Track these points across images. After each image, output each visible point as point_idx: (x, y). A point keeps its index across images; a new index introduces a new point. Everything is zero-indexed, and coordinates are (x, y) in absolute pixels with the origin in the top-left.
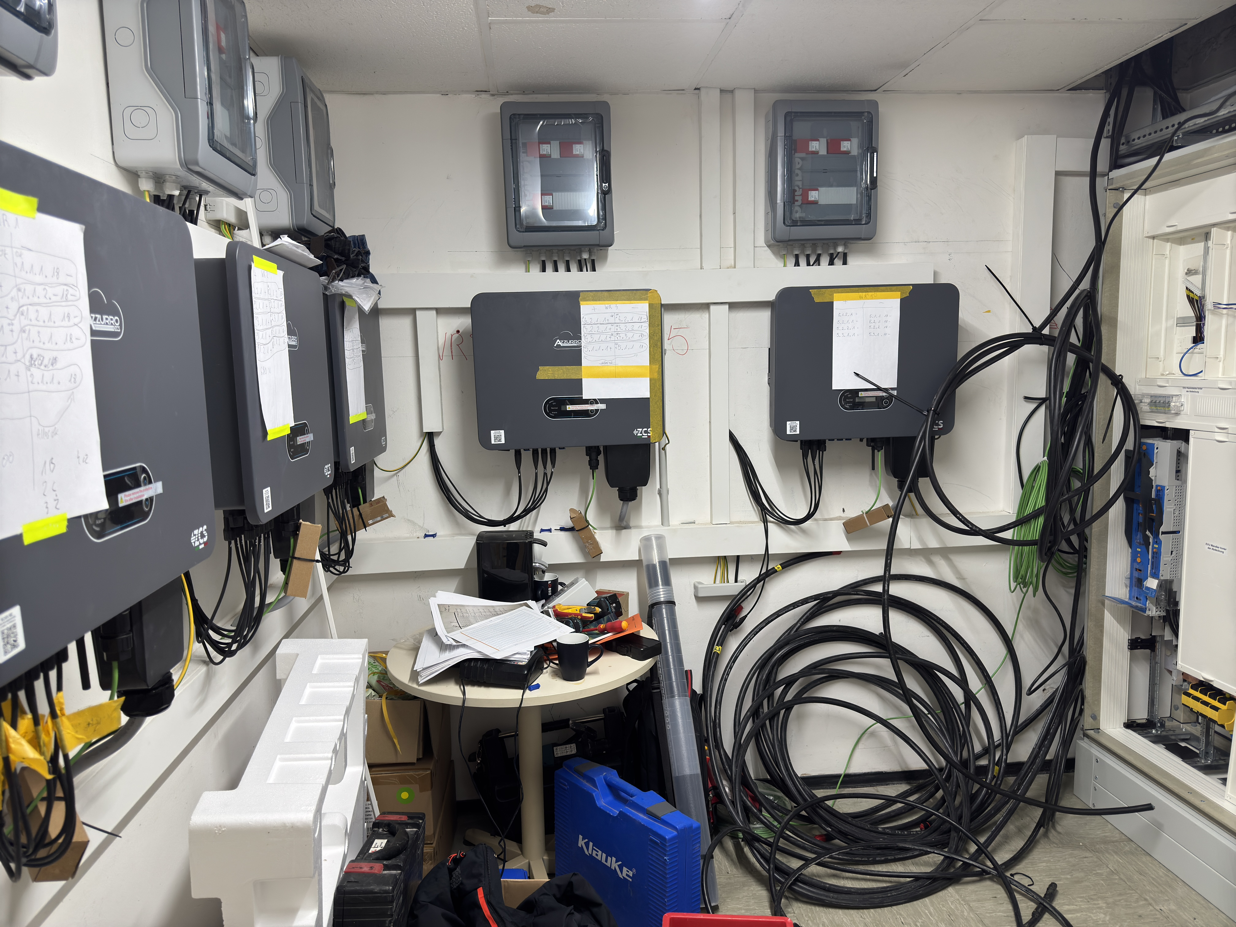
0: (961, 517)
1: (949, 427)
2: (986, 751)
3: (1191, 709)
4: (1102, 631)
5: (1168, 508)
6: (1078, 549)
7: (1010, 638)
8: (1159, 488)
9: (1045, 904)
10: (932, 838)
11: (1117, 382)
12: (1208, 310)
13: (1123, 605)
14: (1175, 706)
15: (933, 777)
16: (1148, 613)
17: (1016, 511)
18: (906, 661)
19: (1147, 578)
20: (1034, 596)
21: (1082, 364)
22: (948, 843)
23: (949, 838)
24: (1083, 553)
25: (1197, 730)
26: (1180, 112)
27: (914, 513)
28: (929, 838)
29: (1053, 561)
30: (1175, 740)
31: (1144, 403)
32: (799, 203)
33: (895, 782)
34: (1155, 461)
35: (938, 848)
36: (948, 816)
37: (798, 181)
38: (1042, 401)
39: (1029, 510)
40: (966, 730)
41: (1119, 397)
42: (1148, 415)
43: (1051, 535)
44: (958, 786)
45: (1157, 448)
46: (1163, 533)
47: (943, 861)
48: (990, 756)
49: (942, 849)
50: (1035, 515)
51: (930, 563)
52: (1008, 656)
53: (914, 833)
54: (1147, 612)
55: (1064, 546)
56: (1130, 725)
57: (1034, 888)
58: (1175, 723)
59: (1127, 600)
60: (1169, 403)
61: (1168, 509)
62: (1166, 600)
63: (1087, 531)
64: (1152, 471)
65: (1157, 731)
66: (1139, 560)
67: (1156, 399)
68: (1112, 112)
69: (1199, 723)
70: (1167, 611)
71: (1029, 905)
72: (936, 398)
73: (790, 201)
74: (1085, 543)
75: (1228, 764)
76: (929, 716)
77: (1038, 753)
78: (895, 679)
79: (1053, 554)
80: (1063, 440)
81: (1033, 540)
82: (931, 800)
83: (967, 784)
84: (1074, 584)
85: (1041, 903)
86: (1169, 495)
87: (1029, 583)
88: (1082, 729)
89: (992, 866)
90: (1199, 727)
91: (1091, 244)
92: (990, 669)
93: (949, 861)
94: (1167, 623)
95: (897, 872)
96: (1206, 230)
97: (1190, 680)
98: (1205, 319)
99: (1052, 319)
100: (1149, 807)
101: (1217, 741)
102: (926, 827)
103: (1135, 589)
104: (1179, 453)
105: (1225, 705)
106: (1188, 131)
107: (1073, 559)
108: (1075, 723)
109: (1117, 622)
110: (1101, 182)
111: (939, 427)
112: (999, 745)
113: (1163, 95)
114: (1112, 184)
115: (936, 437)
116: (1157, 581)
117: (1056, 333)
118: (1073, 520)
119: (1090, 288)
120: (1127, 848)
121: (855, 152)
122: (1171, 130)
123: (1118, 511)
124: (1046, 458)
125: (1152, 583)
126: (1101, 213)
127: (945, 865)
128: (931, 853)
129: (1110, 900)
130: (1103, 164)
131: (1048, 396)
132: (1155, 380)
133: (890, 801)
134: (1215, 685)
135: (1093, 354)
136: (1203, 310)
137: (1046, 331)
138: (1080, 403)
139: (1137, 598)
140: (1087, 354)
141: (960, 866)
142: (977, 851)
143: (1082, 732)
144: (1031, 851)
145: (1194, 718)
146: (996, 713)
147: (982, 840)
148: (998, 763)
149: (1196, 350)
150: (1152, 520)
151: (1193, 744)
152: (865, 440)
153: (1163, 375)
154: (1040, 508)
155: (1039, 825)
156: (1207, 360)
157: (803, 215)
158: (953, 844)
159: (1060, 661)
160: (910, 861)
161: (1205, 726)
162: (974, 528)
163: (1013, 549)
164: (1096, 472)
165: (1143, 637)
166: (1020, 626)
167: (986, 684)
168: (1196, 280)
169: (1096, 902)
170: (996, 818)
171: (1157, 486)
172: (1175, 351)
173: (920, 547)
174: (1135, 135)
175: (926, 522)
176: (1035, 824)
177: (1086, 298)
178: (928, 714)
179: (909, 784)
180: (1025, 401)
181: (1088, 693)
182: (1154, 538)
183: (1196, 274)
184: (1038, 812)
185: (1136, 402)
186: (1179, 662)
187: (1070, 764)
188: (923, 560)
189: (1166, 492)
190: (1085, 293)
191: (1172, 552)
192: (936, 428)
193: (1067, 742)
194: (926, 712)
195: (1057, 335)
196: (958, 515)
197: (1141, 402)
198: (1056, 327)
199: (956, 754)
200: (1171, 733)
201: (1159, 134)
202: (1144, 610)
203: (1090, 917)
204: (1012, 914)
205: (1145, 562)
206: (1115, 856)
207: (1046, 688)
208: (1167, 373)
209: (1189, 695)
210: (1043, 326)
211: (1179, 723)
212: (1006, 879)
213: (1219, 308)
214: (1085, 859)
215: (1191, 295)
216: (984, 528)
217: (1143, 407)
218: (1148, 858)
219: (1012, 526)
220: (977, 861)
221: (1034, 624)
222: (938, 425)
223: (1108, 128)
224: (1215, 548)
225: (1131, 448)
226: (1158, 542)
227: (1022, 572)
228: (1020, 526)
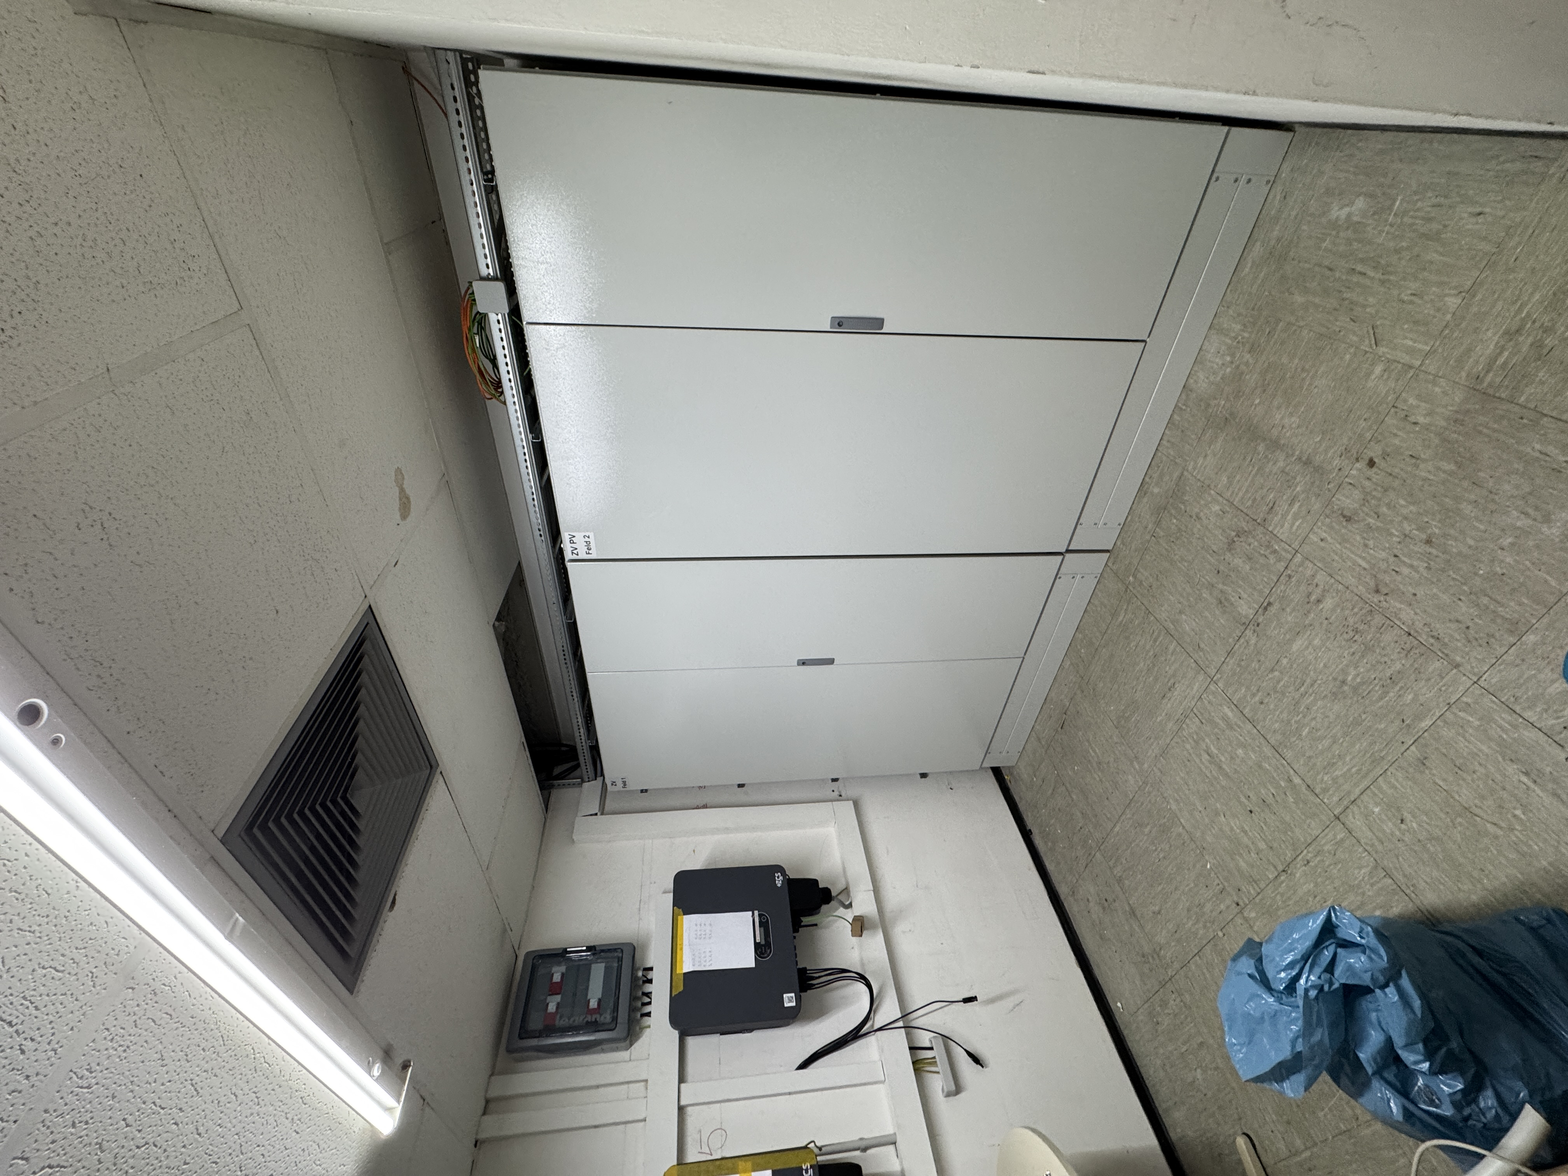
32: (598, 1016)
37: (578, 1020)
73: (594, 1026)
115: (787, 879)
121: (563, 969)
152: (795, 934)
157: (609, 1011)
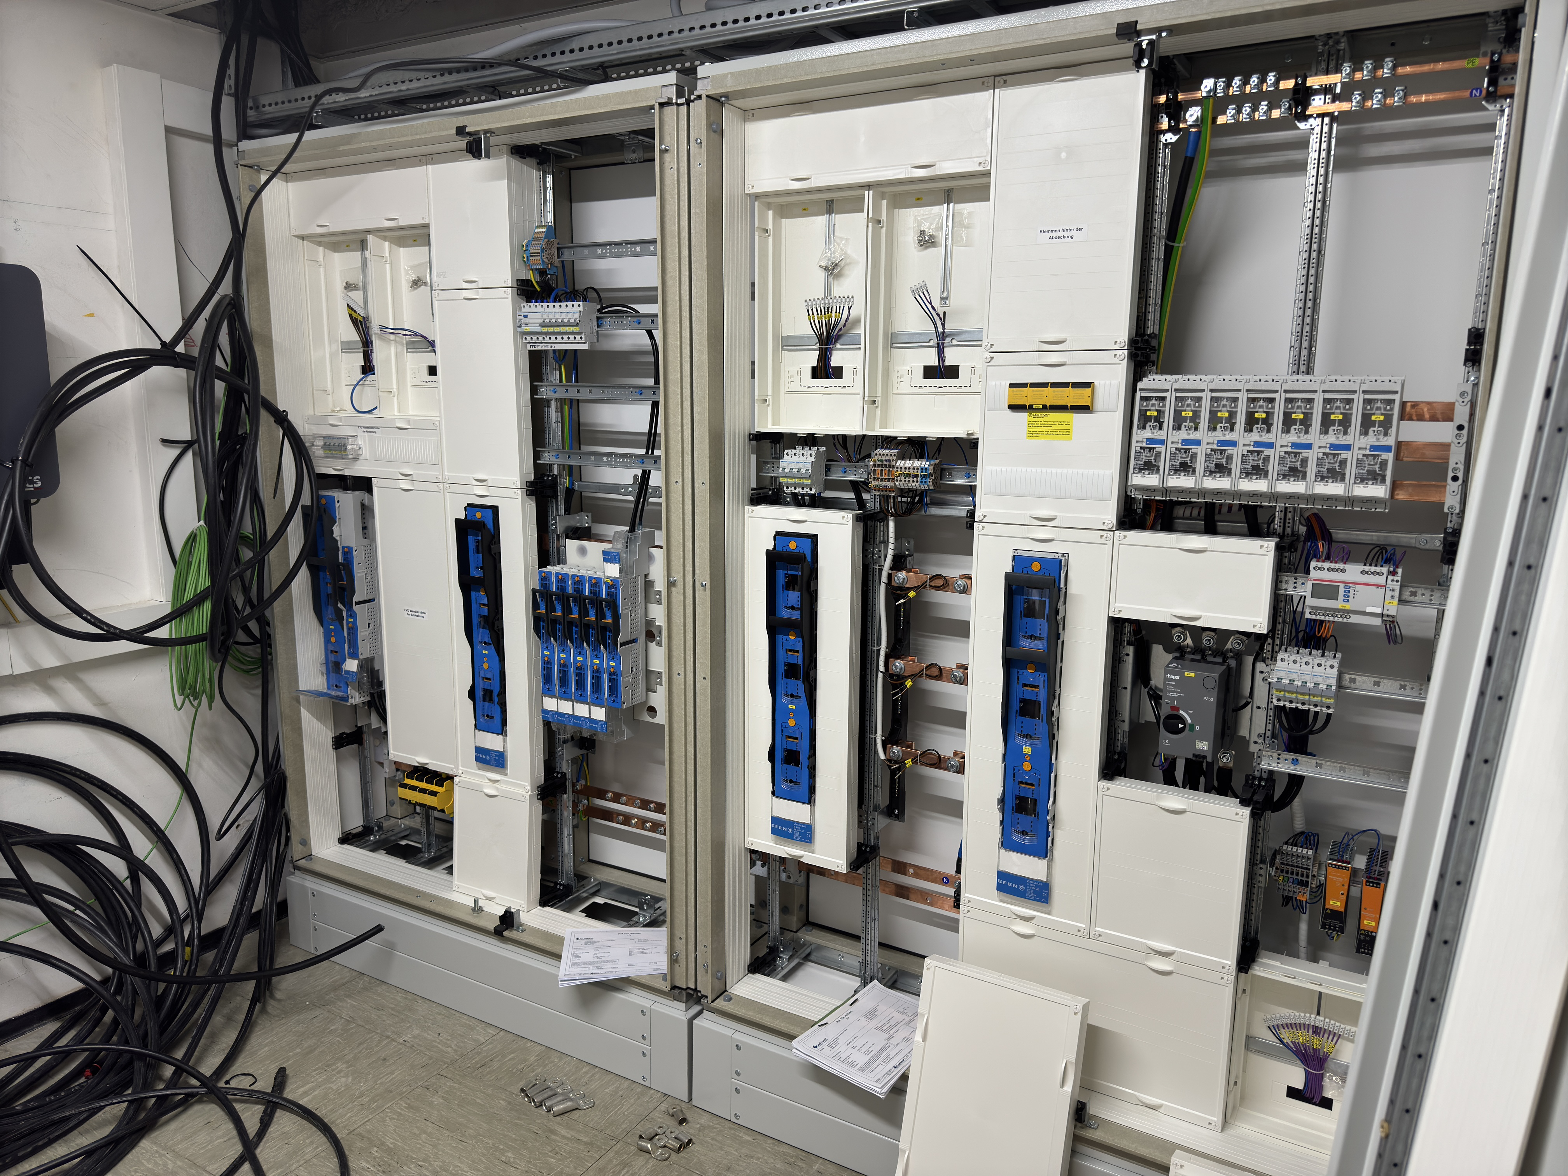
0: (89, 618)
1: (51, 485)
2: (170, 931)
3: (410, 802)
4: (300, 735)
5: (359, 573)
6: (259, 637)
7: (184, 771)
8: (346, 550)
9: (274, 1100)
10: (108, 1082)
11: (281, 419)
12: (375, 334)
13: (322, 698)
14: (390, 802)
15: (94, 996)
16: (352, 701)
17: (170, 599)
18: (29, 844)
19: (345, 660)
20: (210, 709)
21: (234, 395)
22: (131, 1081)
23: (132, 1073)
24: (265, 641)
25: (416, 822)
26: (315, 83)
27: (12, 620)
28: (101, 1086)
29: (229, 658)
30: (396, 840)
31: (317, 446)
33: (35, 1026)
34: (338, 517)
35: (117, 1094)
36: (127, 1043)
38: (187, 445)
39: (189, 595)
40: (137, 913)
41: (286, 440)
42: (322, 462)
43: (223, 624)
44: (135, 992)
45: (338, 502)
46: (357, 603)
47: (128, 1108)
48: (176, 937)
49: (120, 1094)
50: (198, 600)
51: (49, 690)
52: (185, 795)
53: (76, 1088)
54: (350, 700)
55: (241, 636)
56: (346, 839)
57: (256, 1087)
58: (393, 821)
59: (325, 691)
60: (345, 445)
61: (359, 575)
62: (369, 682)
63: (267, 613)
64: (335, 529)
65: (375, 836)
66: (333, 640)
67: (330, 441)
68: (232, 62)
69: (418, 814)
70: (372, 695)
71: (255, 1111)
72: (24, 442)
74: (267, 628)
75: (452, 849)
76: (78, 912)
77: (241, 910)
78: (13, 876)
79: (228, 649)
80: (222, 498)
81: (199, 635)
82: (97, 1029)
83: (148, 988)
84: (259, 682)
85: (269, 1101)
86: (358, 557)
87: (201, 692)
88: (292, 862)
89: (198, 1084)
90: (418, 819)
91: (227, 236)
92: (160, 819)
93: (137, 1104)
94: (373, 709)
95: (56, 1160)
96: (361, 237)
97: (403, 768)
98: (372, 345)
99: (187, 332)
100: (379, 929)
101: (438, 828)
102: (94, 1073)
103: (333, 675)
104: (363, 506)
105: (442, 786)
106: (329, 108)
107: (254, 651)
108: (281, 859)
109: (317, 719)
110: (228, 155)
111: (35, 485)
112: (187, 916)
113: (293, 56)
114: (244, 159)
115: (33, 501)
116: (356, 662)
117: (195, 352)
118: (248, 601)
119: (233, 294)
120: (360, 986)
122: (308, 103)
123: (301, 584)
124: (202, 522)
125: (352, 665)
126: (234, 196)
127: (131, 1112)
128: (103, 1107)
129: (351, 1056)
130: (228, 131)
131: (195, 437)
132: (325, 417)
133: (27, 1060)
134: (431, 767)
135: (246, 381)
136: (368, 334)
137: (180, 348)
138: (238, 447)
139: (336, 686)
140: (239, 382)
141: (154, 1105)
142: (174, 1073)
143: (291, 865)
144: (248, 1038)
145: (411, 809)
146: (177, 875)
147: (179, 1054)
148: (189, 943)
149: (367, 383)
150: (343, 589)
151: (413, 838)
153: (333, 411)
154: (204, 590)
155: (254, 1001)
156: (381, 394)
158: (138, 1080)
159: (255, 785)
160: (75, 1132)
161: (424, 816)
162: (112, 630)
163: (173, 651)
164: (270, 535)
165: (348, 731)
166: (195, 751)
167: (157, 842)
168: (357, 296)
169: (334, 1067)
170: (196, 1016)
171: (344, 548)
172: (344, 383)
173: (30, 670)
174: (265, 100)
175: (34, 630)
176: (249, 1002)
177: (229, 307)
178: (76, 910)
179: (57, 1019)
180: (164, 445)
181: (293, 816)
182: (347, 611)
183: (356, 290)
184: (251, 985)
185: (307, 444)
186: (391, 751)
187: (282, 909)
188: (37, 688)
189: (355, 554)
190: (227, 301)
191: (369, 624)
192: (30, 488)
193: (274, 884)
194: (71, 908)
195: (197, 355)
196: (85, 615)
197: (313, 445)
198: (192, 344)
199: (126, 951)
200: (390, 833)
201: (294, 105)
202: (346, 699)
203: (330, 1088)
204: (234, 1133)
205: (340, 642)
206: (349, 1001)
207: (241, 823)
208: (338, 409)
209: (405, 786)
210: (176, 340)
211: (397, 820)
212: (220, 1091)
213: (386, 332)
214: (315, 1020)
215: (354, 315)
216: (126, 627)
217: (317, 451)
218: (384, 987)
219: (168, 619)
220: (178, 1086)
221: (214, 744)
222: (32, 482)
223: (229, 83)
224: (414, 613)
225: (309, 503)
226: (352, 614)
227: (190, 679)
228: (178, 619)
